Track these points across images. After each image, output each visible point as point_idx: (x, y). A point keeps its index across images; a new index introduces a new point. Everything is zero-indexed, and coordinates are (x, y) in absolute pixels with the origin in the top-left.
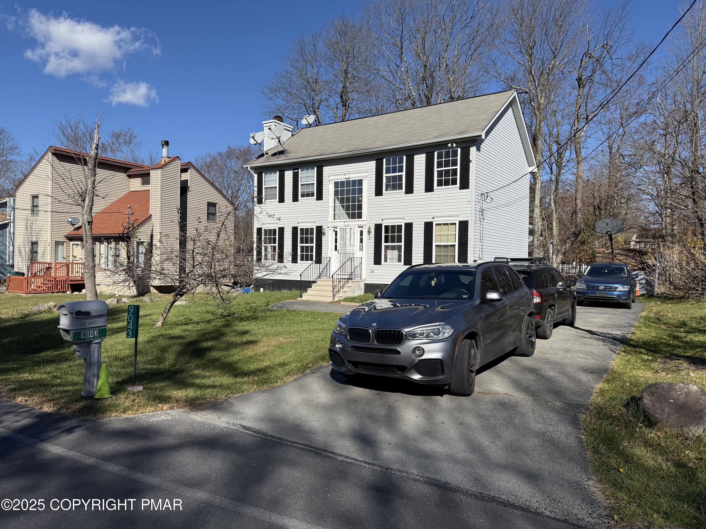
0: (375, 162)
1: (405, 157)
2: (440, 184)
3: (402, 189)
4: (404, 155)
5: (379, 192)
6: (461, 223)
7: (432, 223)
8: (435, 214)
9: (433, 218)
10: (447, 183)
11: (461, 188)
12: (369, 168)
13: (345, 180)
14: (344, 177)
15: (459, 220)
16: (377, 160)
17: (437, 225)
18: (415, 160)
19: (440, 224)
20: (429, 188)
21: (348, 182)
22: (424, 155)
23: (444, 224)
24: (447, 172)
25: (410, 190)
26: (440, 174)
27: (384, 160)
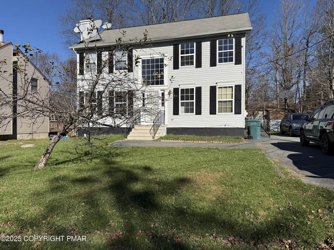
0: (172, 46)
1: (195, 43)
2: (220, 61)
3: (193, 65)
4: (194, 42)
5: (176, 67)
6: (236, 86)
7: (216, 86)
8: (217, 81)
9: (216, 83)
10: (226, 61)
11: (236, 64)
12: (168, 50)
13: (150, 58)
14: (150, 56)
15: (234, 85)
16: (174, 45)
17: (219, 88)
18: (202, 45)
19: (221, 88)
20: (213, 64)
21: (153, 60)
22: (209, 43)
23: (224, 87)
24: (226, 54)
25: (199, 65)
26: (220, 55)
27: (180, 45)
